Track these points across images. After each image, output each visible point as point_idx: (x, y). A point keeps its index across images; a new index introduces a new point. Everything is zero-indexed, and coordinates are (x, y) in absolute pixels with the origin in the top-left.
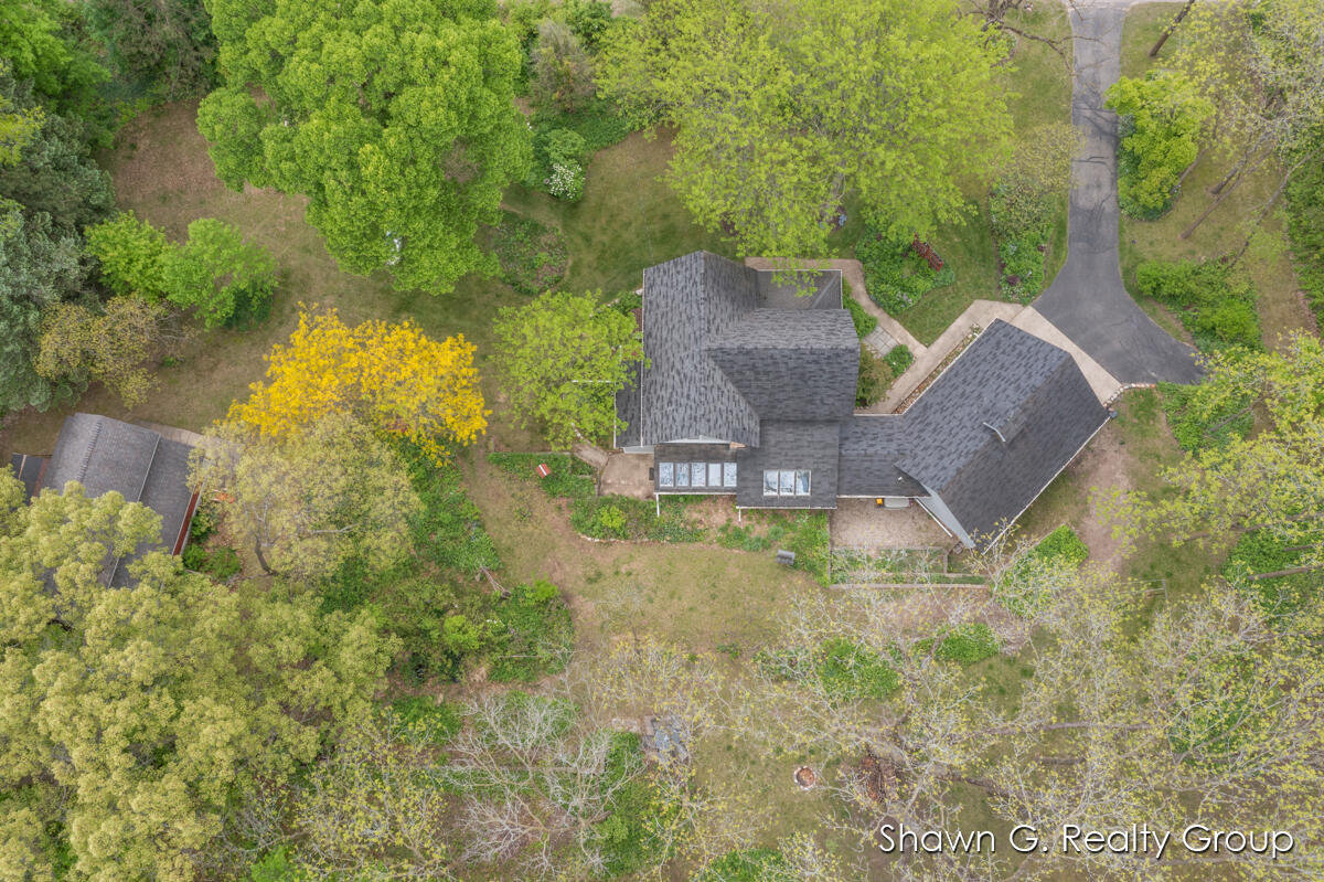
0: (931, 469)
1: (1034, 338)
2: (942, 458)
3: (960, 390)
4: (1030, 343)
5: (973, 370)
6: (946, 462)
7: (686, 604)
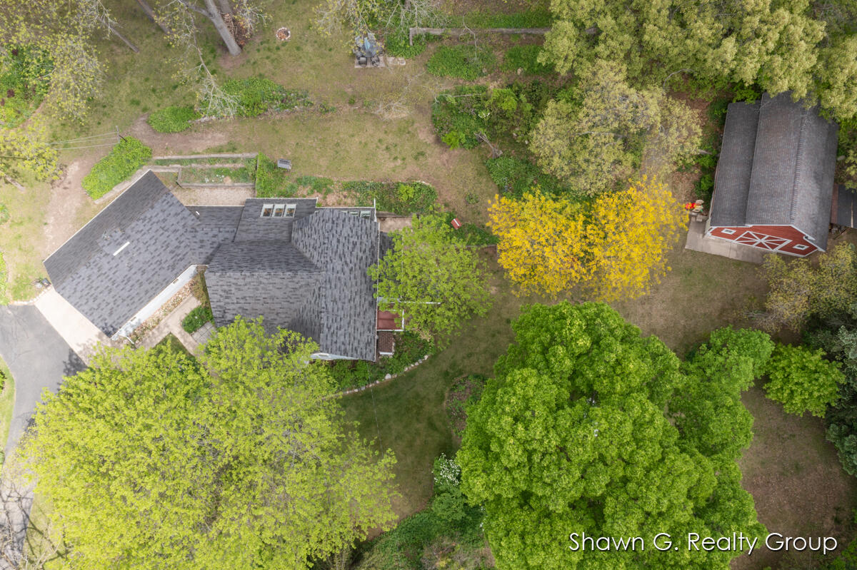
0: (173, 213)
1: (82, 311)
2: (164, 220)
3: (145, 276)
4: (86, 308)
5: (133, 293)
6: (161, 216)
7: (357, 139)
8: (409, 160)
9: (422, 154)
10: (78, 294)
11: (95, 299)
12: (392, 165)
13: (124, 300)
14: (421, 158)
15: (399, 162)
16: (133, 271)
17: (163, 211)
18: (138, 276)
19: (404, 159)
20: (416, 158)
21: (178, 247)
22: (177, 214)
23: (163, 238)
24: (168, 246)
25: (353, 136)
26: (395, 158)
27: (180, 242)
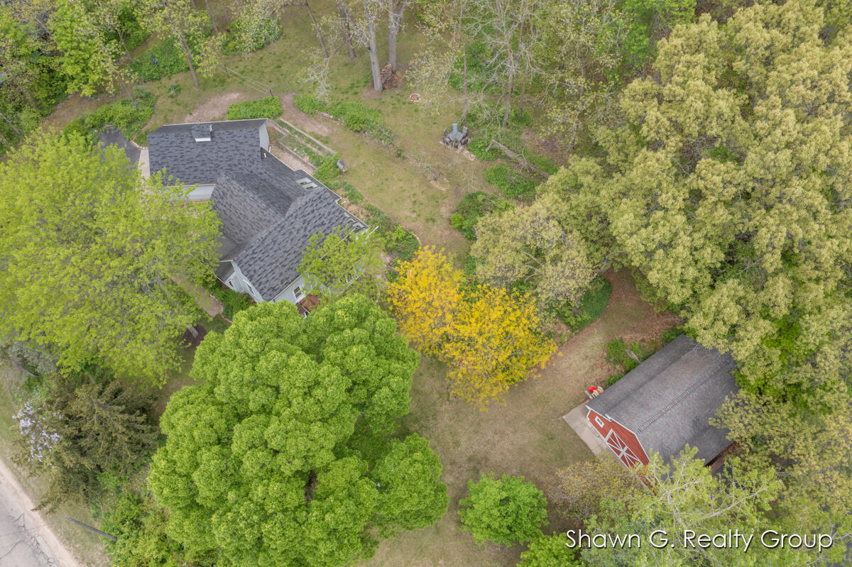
6: (241, 139)
8: (422, 218)
9: (433, 221)
10: (157, 148)
11: (164, 158)
12: (408, 214)
13: (178, 172)
14: (430, 223)
15: (414, 215)
16: (198, 159)
17: (245, 137)
18: (198, 164)
19: (419, 215)
20: (427, 220)
21: (235, 165)
22: (251, 145)
23: (231, 153)
24: (230, 160)
25: (401, 180)
26: (414, 211)
27: (239, 164)
